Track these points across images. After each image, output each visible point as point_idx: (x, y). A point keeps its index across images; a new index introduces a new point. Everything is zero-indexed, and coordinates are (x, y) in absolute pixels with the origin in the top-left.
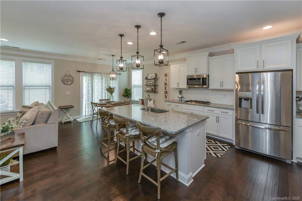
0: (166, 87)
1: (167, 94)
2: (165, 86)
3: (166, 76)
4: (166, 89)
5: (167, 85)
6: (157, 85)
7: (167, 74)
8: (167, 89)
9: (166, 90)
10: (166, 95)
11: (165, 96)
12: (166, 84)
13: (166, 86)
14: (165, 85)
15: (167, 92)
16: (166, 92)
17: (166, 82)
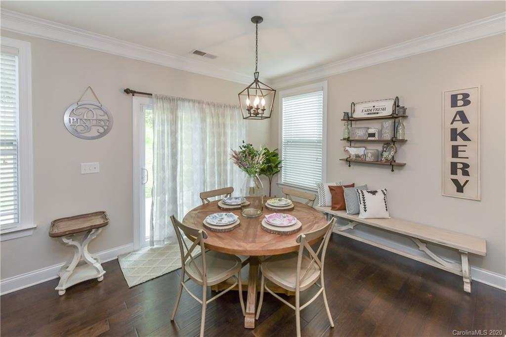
0: (460, 148)
1: (466, 173)
2: (455, 143)
3: (460, 103)
4: (460, 154)
5: (466, 138)
6: (406, 139)
7: (466, 96)
8: (469, 153)
9: (455, 160)
10: (462, 179)
11: (456, 182)
12: (454, 134)
13: (460, 141)
14: (453, 138)
15: (466, 166)
16: (460, 166)
17: (459, 126)
